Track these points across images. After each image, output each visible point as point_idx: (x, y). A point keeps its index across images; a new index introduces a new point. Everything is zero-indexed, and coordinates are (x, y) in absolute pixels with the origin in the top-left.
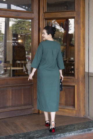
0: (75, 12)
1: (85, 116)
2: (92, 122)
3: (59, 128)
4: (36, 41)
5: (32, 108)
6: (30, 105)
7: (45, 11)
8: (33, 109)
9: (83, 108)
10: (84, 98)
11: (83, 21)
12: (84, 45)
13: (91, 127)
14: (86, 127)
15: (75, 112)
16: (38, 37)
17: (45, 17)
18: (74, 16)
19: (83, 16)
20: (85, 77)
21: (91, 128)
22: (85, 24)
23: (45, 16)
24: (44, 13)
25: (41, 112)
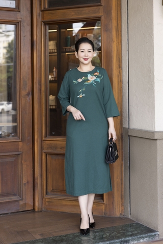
0: (101, 7)
1: (123, 215)
2: (134, 225)
3: (64, 238)
4: (27, 68)
5: (20, 201)
6: (14, 195)
7: (45, 8)
8: (21, 203)
9: (120, 199)
10: (122, 179)
11: (118, 25)
12: (120, 73)
13: (128, 236)
14: (119, 235)
15: (103, 207)
16: (30, 60)
17: (45, 20)
18: (100, 15)
19: (117, 16)
20: (122, 138)
21: (128, 238)
22: (121, 31)
23: (43, 18)
24: (42, 11)
25: (38, 208)
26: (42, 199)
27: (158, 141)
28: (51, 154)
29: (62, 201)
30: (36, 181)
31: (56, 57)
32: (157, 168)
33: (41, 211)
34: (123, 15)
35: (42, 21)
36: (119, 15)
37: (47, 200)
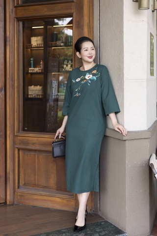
0: (73, 4)
1: (93, 211)
2: (103, 223)
7: (18, 4)
9: (90, 196)
11: (90, 21)
18: (72, 11)
22: (93, 28)
23: (16, 14)
24: (15, 7)
25: (10, 202)
26: (14, 193)
27: (127, 142)
28: (23, 149)
29: (34, 195)
30: (8, 175)
31: (43, 51)
32: (125, 169)
33: (12, 205)
34: (95, 12)
35: (15, 17)
36: (91, 11)
37: (19, 194)
